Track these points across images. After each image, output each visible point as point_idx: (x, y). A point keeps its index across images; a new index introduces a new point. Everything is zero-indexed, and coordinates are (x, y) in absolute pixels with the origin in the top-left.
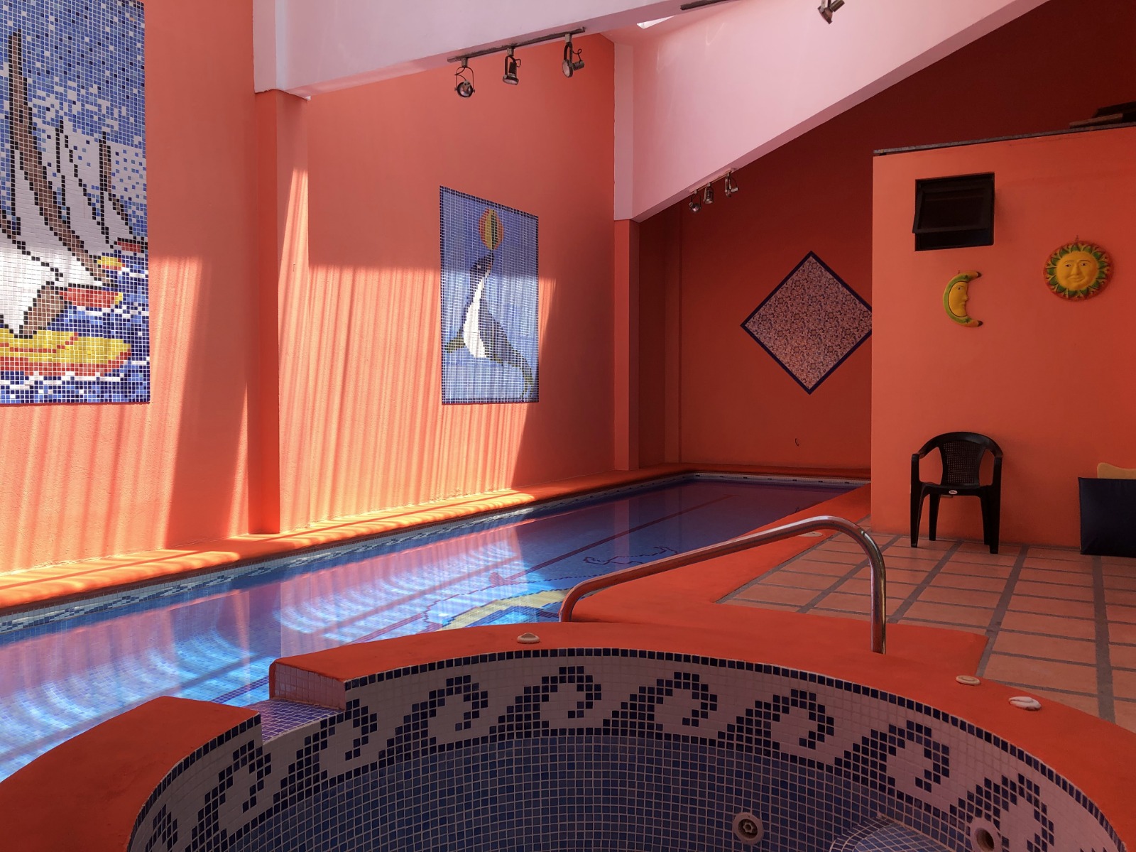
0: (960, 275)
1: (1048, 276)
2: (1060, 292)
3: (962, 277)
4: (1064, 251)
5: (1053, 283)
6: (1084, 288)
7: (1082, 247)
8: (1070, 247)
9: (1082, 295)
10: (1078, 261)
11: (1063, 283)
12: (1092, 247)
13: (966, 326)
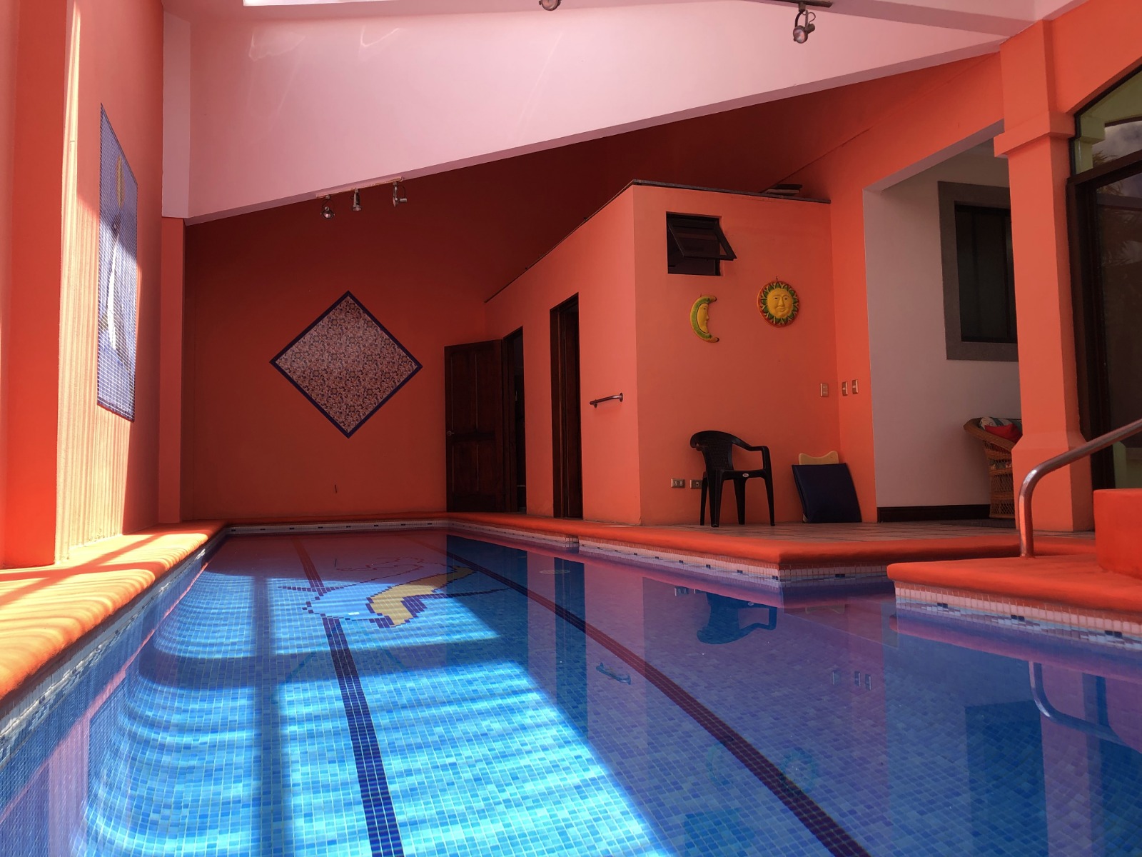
0: (703, 298)
1: (762, 305)
2: (770, 319)
3: (705, 300)
4: (771, 288)
5: (765, 311)
6: (785, 317)
7: (782, 286)
8: (775, 284)
9: (783, 323)
10: (782, 295)
11: (772, 311)
12: (788, 287)
13: (709, 341)
